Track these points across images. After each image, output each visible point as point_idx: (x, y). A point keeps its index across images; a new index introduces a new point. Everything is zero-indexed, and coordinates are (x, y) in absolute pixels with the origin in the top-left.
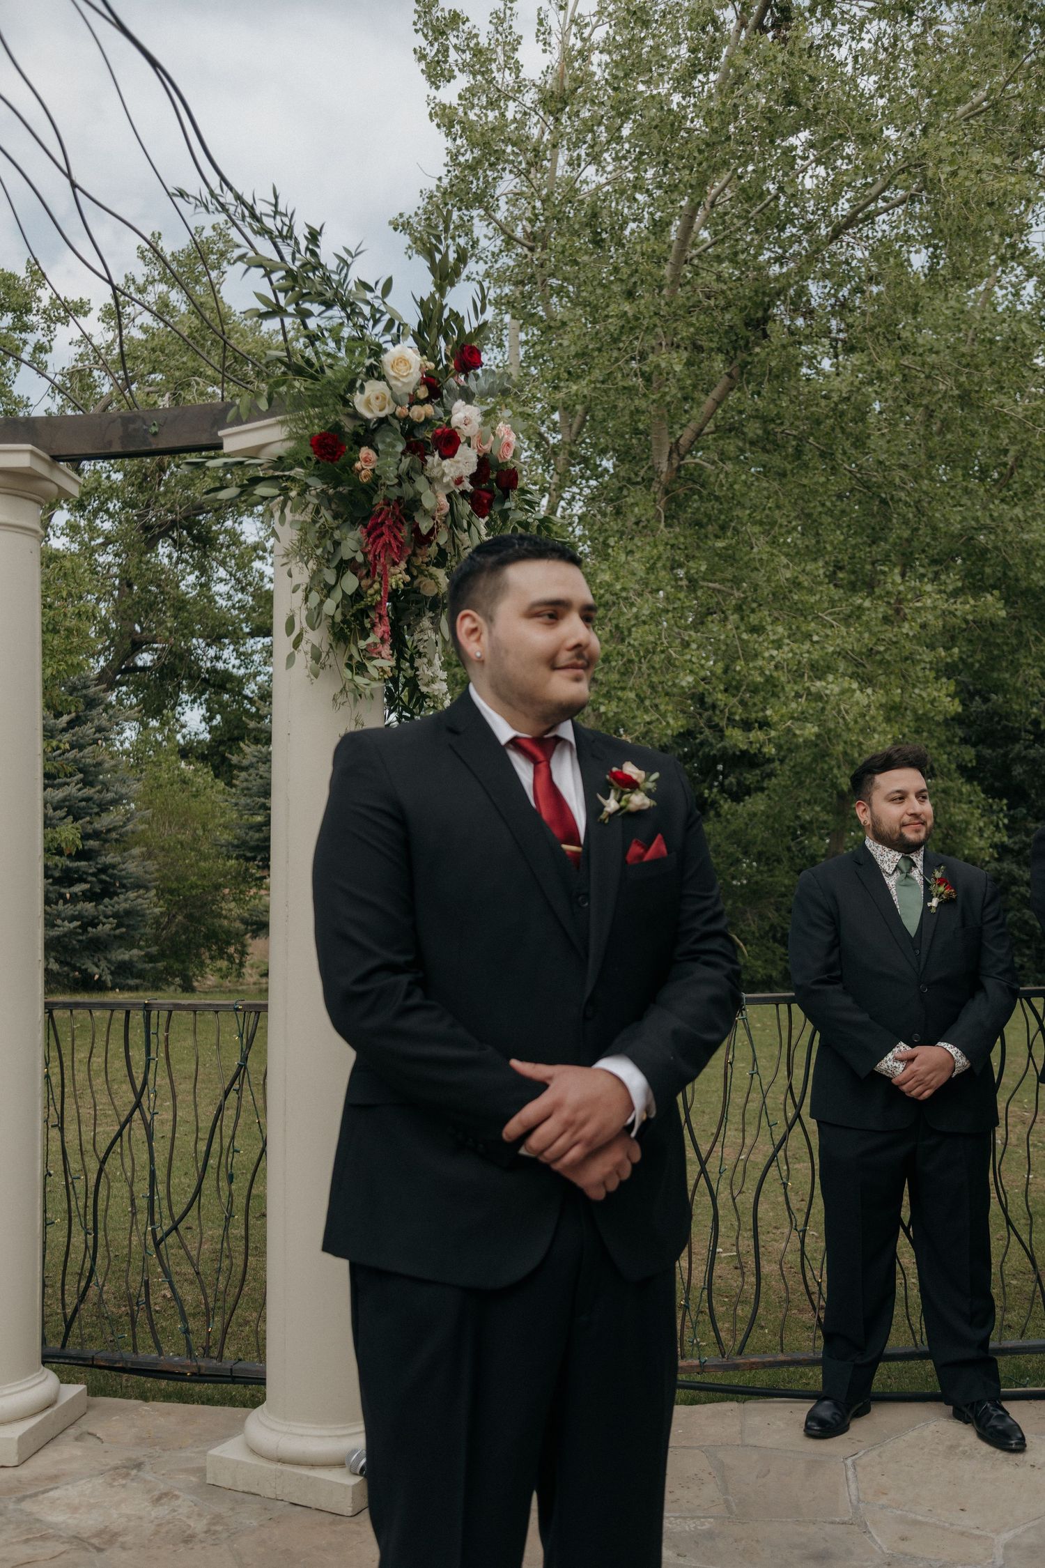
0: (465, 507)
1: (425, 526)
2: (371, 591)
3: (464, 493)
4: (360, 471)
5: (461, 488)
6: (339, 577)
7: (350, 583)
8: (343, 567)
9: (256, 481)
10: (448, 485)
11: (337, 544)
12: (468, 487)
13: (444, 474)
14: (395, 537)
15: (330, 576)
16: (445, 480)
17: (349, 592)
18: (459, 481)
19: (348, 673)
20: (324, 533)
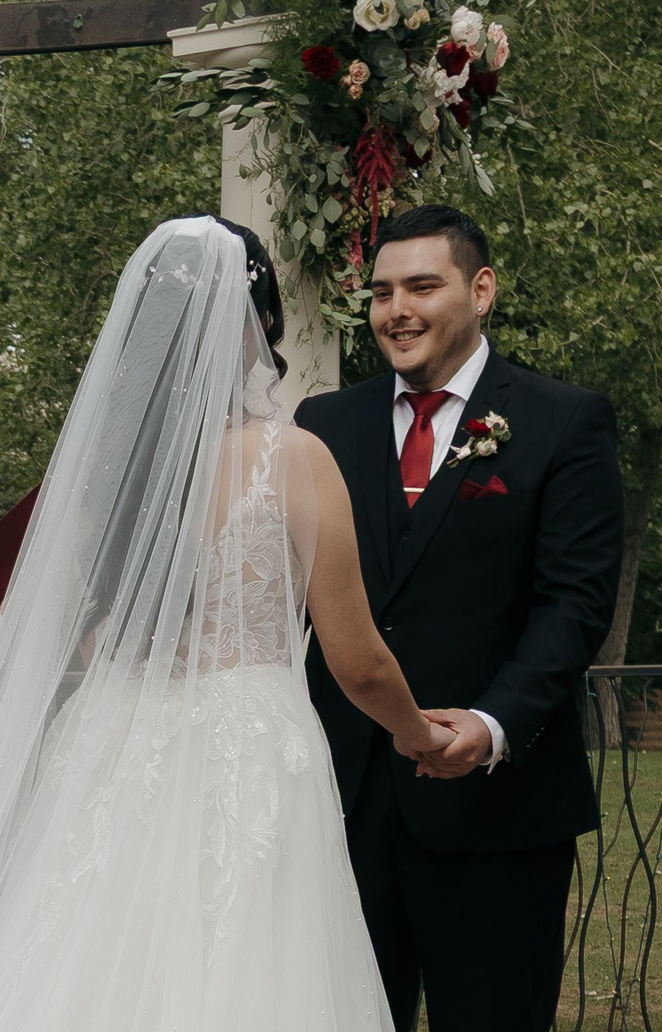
0: (454, 122)
1: (421, 149)
2: (348, 217)
3: (453, 108)
4: (348, 87)
5: (450, 101)
6: (321, 204)
7: (333, 210)
8: (325, 191)
9: (228, 94)
10: (437, 99)
11: (323, 167)
12: (458, 99)
13: (435, 86)
14: (388, 161)
15: (311, 204)
16: (437, 94)
17: (332, 221)
18: (449, 94)
19: (327, 309)
20: (308, 158)
